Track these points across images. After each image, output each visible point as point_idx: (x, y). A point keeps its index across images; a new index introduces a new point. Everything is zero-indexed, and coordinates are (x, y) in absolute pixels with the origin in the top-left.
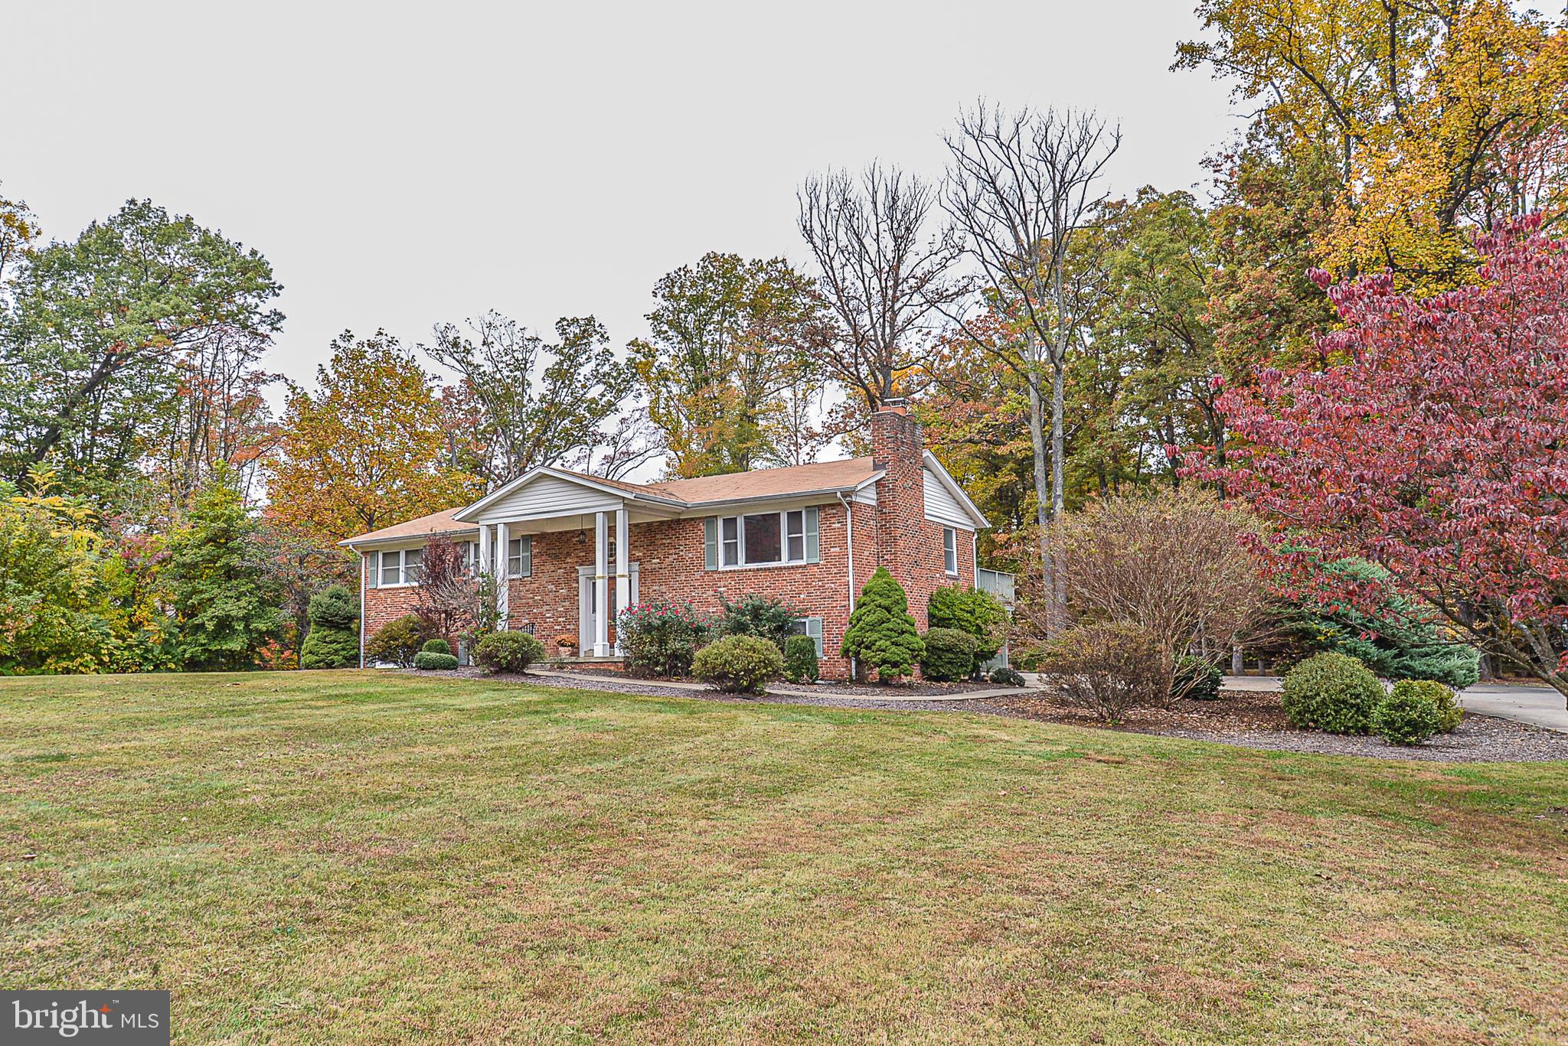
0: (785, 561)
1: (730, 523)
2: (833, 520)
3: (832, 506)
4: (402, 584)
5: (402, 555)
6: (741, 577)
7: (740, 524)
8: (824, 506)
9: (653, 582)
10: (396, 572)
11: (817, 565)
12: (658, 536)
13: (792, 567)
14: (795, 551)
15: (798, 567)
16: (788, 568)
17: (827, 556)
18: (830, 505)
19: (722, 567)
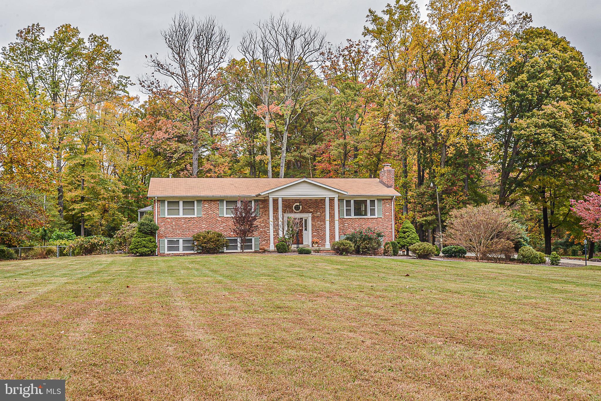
0: (369, 216)
1: (348, 202)
2: (387, 204)
3: (387, 199)
4: (181, 215)
5: (181, 203)
6: (354, 220)
7: (352, 202)
8: (384, 199)
9: (318, 221)
10: (178, 211)
11: (381, 218)
12: (320, 204)
13: (373, 218)
14: (373, 213)
15: (374, 218)
16: (371, 218)
17: (385, 215)
18: (386, 199)
19: (345, 217)
